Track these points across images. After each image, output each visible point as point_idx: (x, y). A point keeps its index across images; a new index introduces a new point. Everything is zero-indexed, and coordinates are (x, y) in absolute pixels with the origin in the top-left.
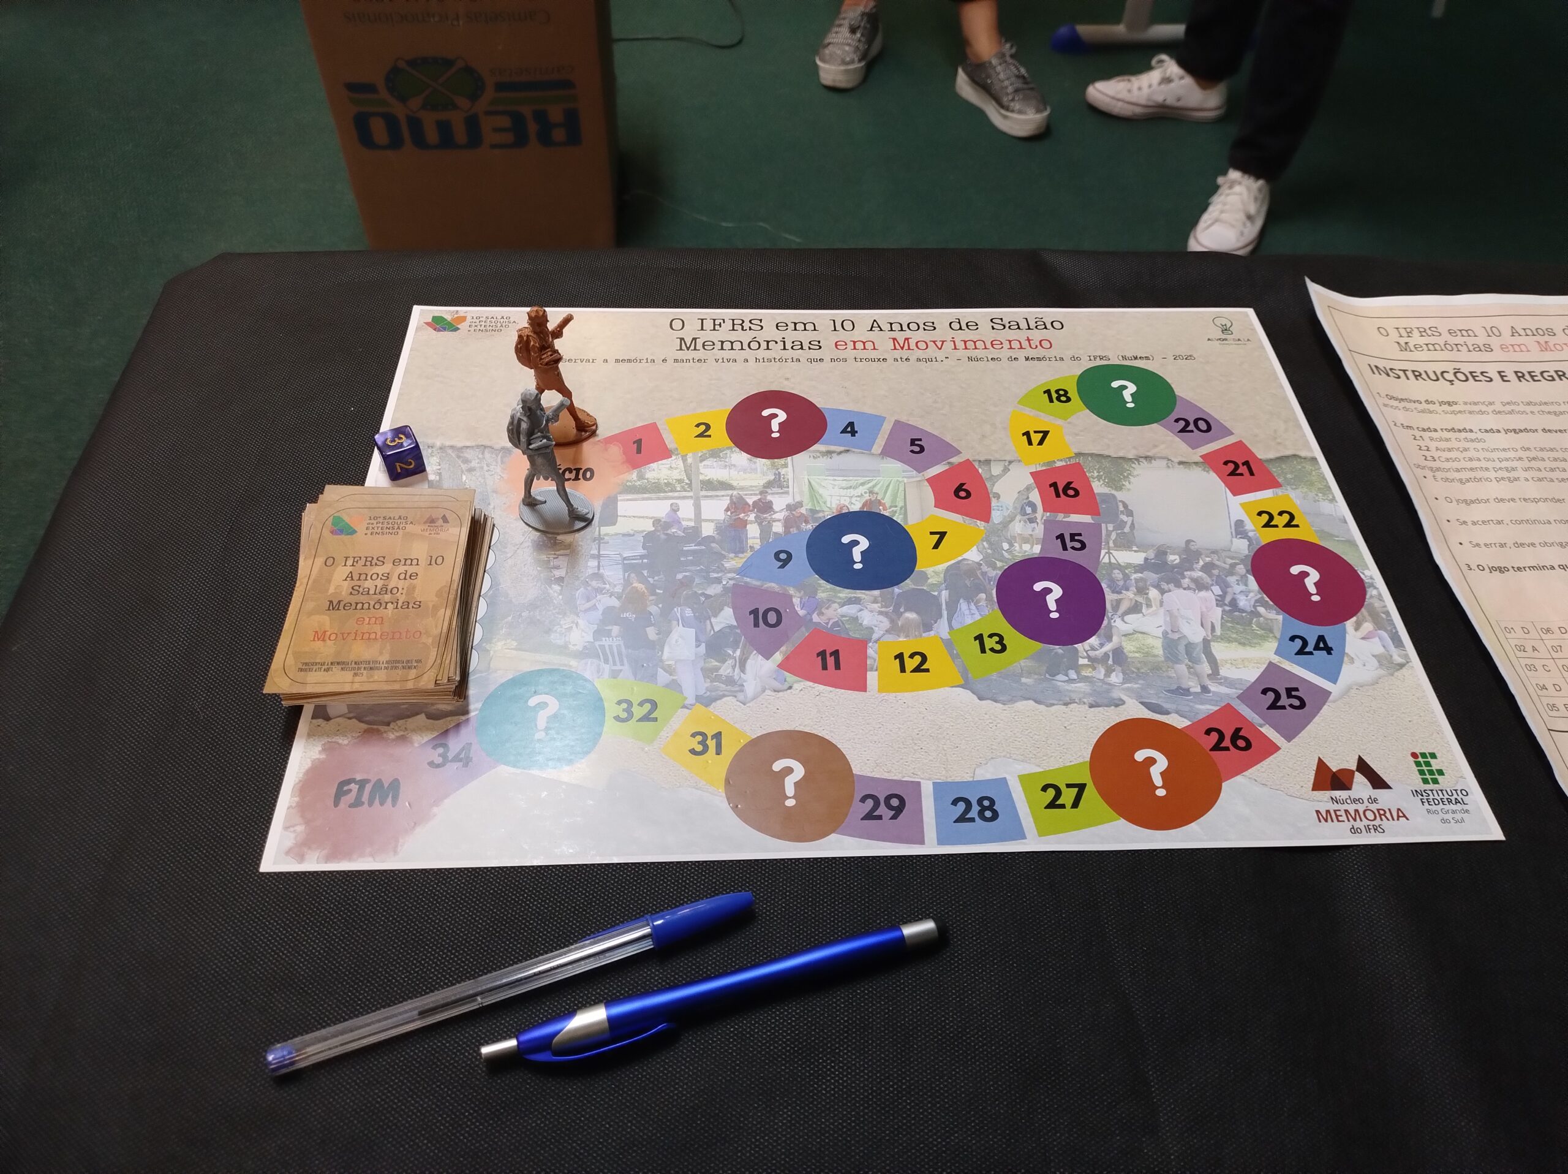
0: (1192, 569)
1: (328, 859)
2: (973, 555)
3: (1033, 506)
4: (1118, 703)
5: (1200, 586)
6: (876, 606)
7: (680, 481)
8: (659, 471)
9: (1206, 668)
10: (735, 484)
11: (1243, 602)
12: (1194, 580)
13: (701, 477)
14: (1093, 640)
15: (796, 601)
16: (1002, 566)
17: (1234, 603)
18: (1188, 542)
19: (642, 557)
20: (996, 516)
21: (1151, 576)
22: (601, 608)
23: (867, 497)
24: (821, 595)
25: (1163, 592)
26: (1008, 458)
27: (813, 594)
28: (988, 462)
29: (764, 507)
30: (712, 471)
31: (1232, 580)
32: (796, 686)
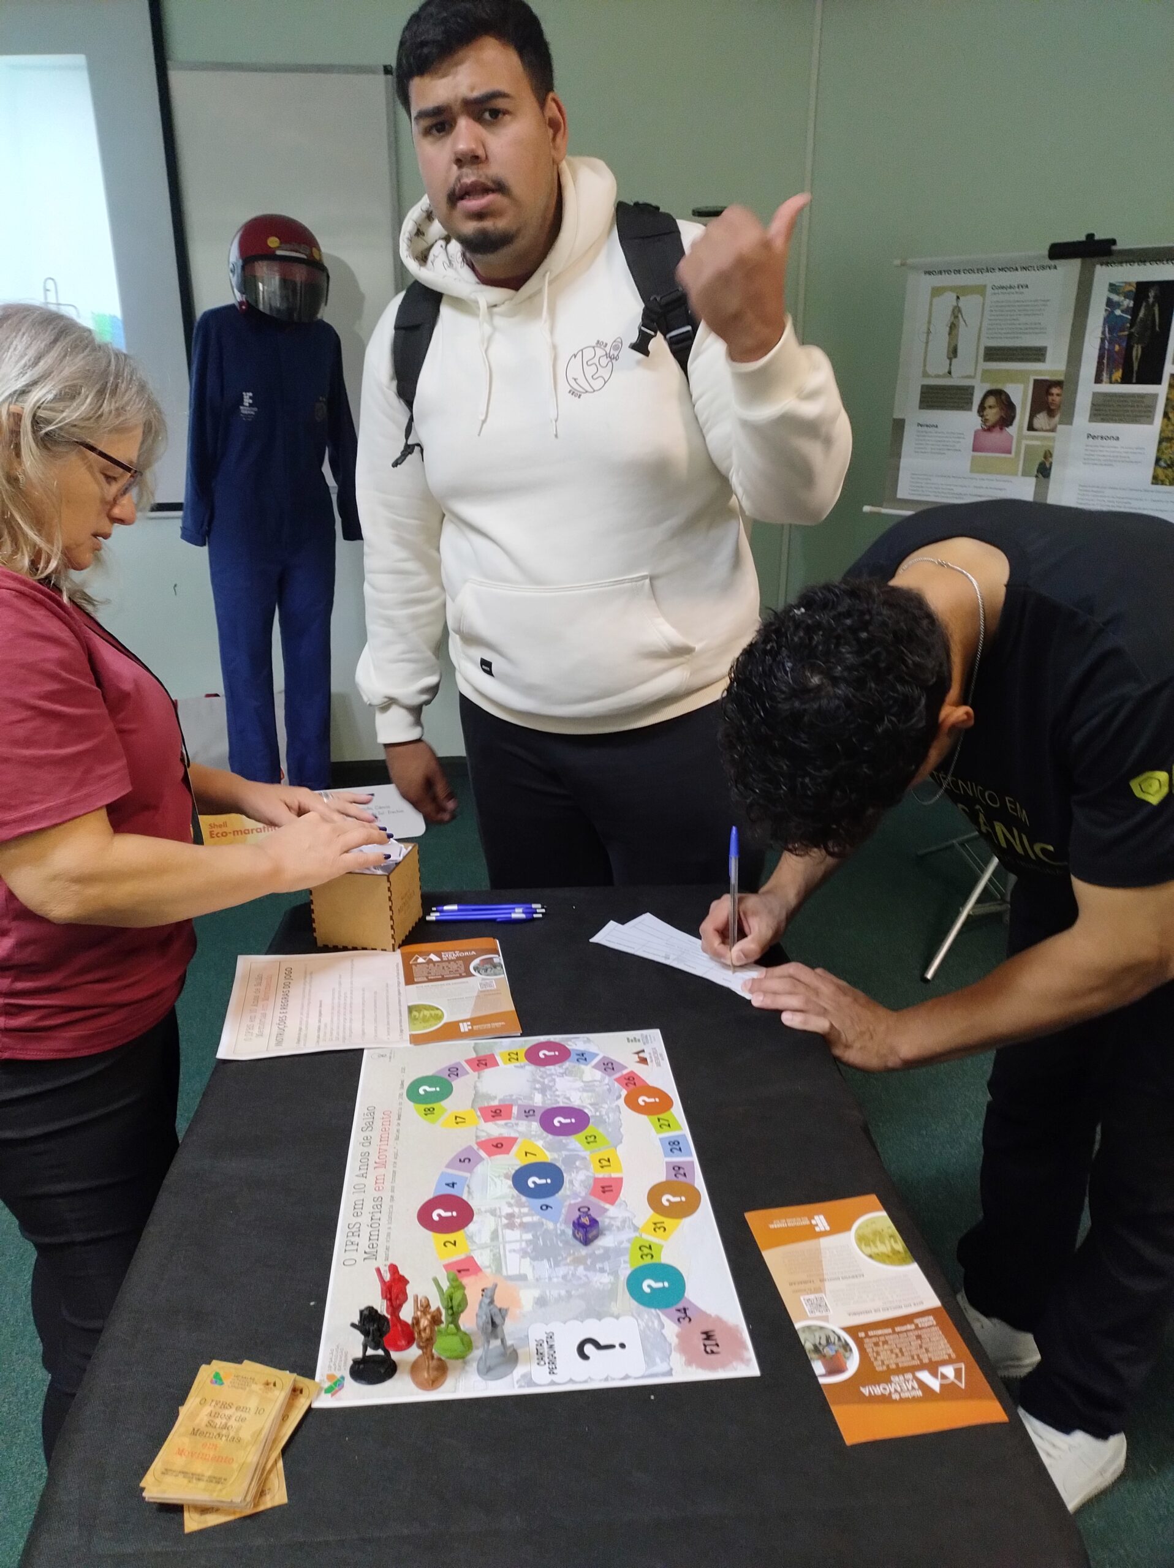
0: (544, 1082)
1: (746, 1348)
2: (540, 1143)
3: (506, 1124)
4: (618, 1107)
5: (554, 1080)
6: (573, 1175)
7: (491, 1251)
8: (483, 1259)
9: (596, 1083)
10: (493, 1229)
11: (561, 1071)
12: (550, 1081)
13: (489, 1241)
14: (586, 1111)
15: (573, 1202)
16: (545, 1134)
17: (562, 1074)
18: (528, 1081)
19: (549, 1260)
20: (513, 1135)
21: (548, 1093)
22: (585, 1273)
23: (502, 1178)
24: (568, 1193)
25: (557, 1090)
26: (475, 1130)
27: (568, 1197)
28: (477, 1137)
29: (510, 1216)
30: (485, 1237)
31: (548, 1072)
32: (623, 1199)
